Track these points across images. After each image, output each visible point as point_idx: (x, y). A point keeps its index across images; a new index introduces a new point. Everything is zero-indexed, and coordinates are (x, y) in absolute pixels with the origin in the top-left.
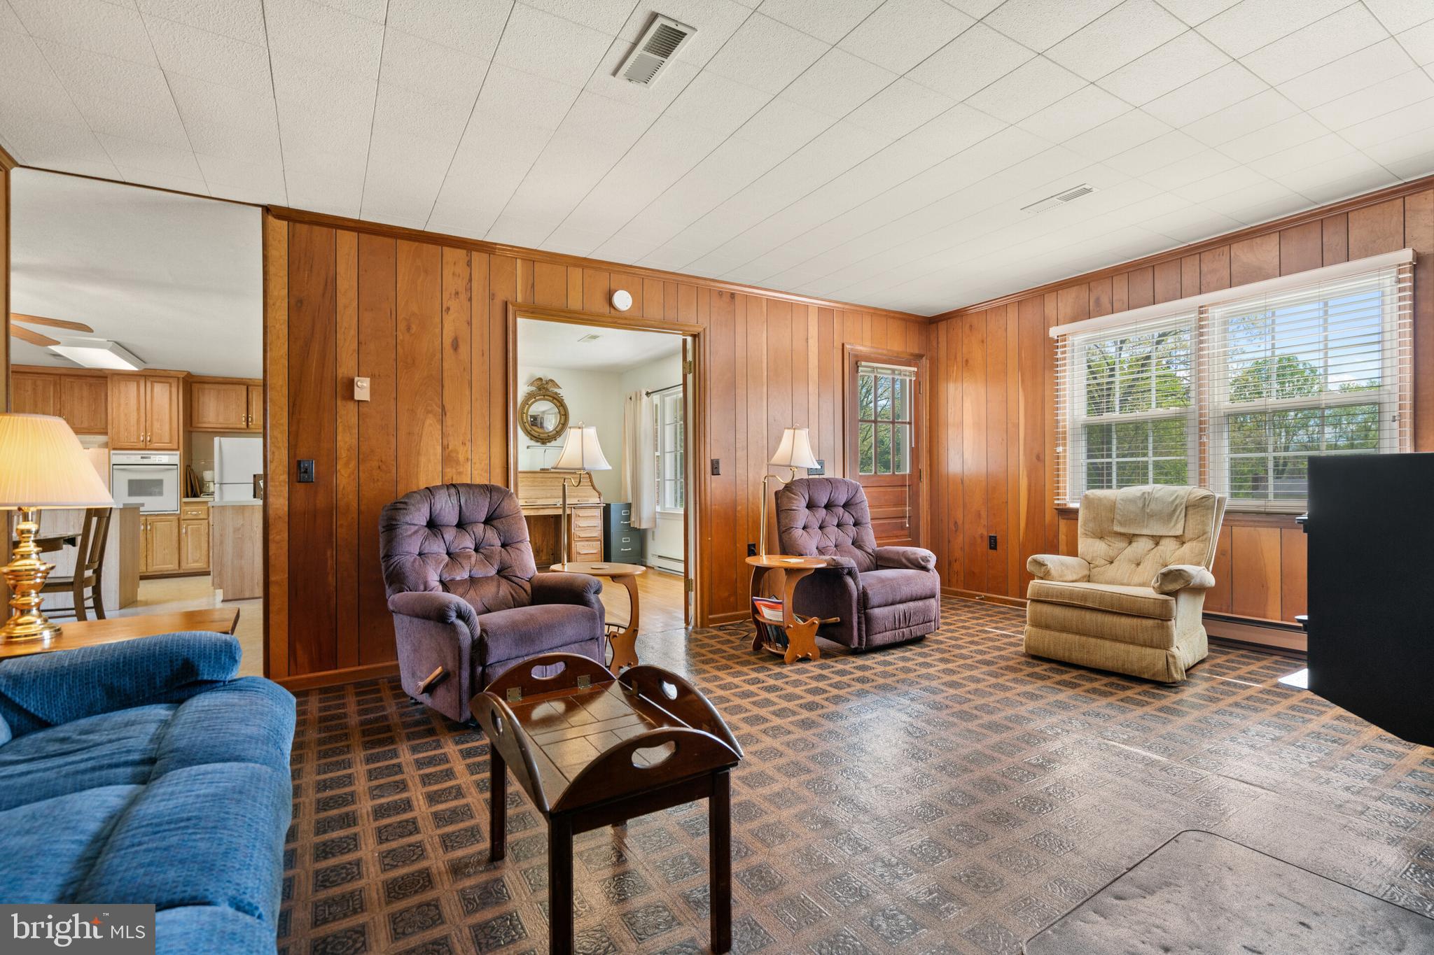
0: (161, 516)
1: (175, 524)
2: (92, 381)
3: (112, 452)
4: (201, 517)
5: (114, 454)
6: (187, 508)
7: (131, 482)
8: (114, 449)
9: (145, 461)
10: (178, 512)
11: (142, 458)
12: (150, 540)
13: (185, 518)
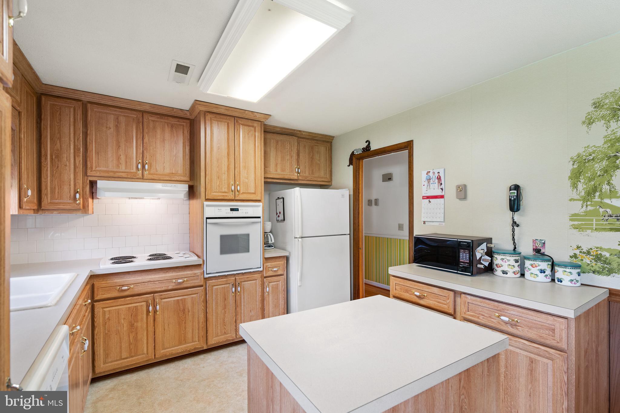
0: (248, 274)
1: (259, 282)
2: (173, 121)
3: (206, 203)
4: (280, 272)
5: (207, 206)
6: (269, 264)
7: (223, 238)
8: (207, 200)
9: (235, 214)
10: (261, 269)
11: (232, 210)
12: (238, 302)
13: (267, 275)
